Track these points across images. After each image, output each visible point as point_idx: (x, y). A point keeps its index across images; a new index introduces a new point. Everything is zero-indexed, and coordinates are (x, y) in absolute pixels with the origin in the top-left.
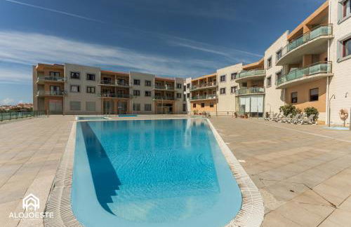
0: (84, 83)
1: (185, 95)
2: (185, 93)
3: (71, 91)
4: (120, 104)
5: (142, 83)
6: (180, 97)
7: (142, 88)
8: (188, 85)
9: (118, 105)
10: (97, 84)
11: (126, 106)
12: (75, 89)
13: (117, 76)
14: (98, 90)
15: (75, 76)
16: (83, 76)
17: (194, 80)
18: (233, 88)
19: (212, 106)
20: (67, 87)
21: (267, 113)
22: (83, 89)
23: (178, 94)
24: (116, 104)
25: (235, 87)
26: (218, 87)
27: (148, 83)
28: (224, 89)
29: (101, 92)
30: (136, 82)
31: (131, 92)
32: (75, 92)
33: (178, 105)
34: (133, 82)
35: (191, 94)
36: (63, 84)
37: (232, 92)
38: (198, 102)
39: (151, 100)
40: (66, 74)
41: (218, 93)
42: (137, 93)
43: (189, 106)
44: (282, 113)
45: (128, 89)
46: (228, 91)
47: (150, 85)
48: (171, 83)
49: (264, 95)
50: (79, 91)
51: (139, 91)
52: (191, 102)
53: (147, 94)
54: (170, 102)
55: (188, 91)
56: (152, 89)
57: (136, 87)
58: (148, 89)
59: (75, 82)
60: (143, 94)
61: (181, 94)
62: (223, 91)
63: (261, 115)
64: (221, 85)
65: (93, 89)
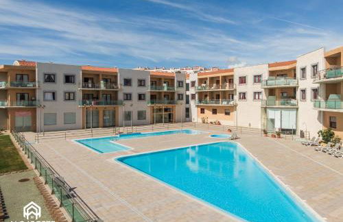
0: (61, 87)
1: (187, 96)
2: (188, 93)
3: (45, 100)
4: (107, 113)
5: (135, 83)
6: (182, 99)
7: (134, 90)
8: (193, 83)
9: (104, 115)
10: (77, 88)
11: (114, 115)
12: (49, 96)
13: (103, 75)
14: (79, 96)
15: (50, 79)
16: (60, 79)
17: (201, 77)
18: (257, 94)
19: (227, 114)
20: (39, 95)
21: (301, 131)
22: (60, 96)
23: (179, 95)
24: (101, 113)
25: (259, 93)
26: (235, 90)
27: (141, 83)
28: (244, 94)
29: (83, 98)
30: (128, 82)
31: (121, 96)
32: (50, 100)
33: (179, 110)
34: (123, 82)
35: (197, 96)
36: (34, 90)
37: (255, 98)
38: (208, 108)
39: (146, 106)
40: (39, 77)
41: (236, 97)
42: (128, 97)
43: (195, 111)
44: (321, 138)
45: (116, 92)
46: (250, 96)
47: (144, 85)
48: (170, 81)
49: (297, 109)
50: (54, 98)
51: (130, 95)
52: (198, 106)
53: (141, 97)
54: (170, 106)
55: (192, 91)
56: (147, 90)
57: (127, 89)
58: (142, 90)
59: (50, 87)
60: (135, 97)
61: (182, 95)
62: (243, 96)
63: (293, 132)
64: (240, 88)
65: (72, 95)
